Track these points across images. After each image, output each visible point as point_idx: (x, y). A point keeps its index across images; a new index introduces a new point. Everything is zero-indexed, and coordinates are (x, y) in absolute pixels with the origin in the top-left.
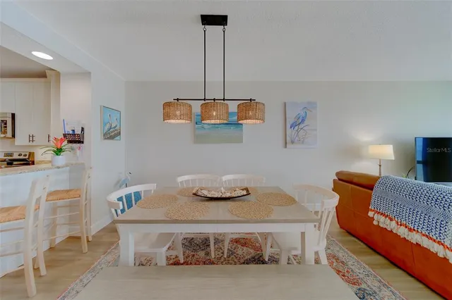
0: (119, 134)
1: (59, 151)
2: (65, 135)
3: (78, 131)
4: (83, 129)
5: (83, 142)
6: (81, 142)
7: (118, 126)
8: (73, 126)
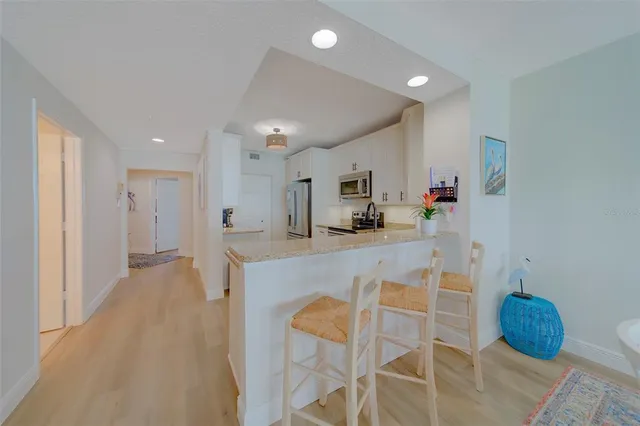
0: (503, 184)
1: (428, 213)
2: (432, 190)
3: (450, 183)
4: (456, 181)
5: (456, 201)
6: (453, 199)
7: (502, 170)
8: (442, 176)
